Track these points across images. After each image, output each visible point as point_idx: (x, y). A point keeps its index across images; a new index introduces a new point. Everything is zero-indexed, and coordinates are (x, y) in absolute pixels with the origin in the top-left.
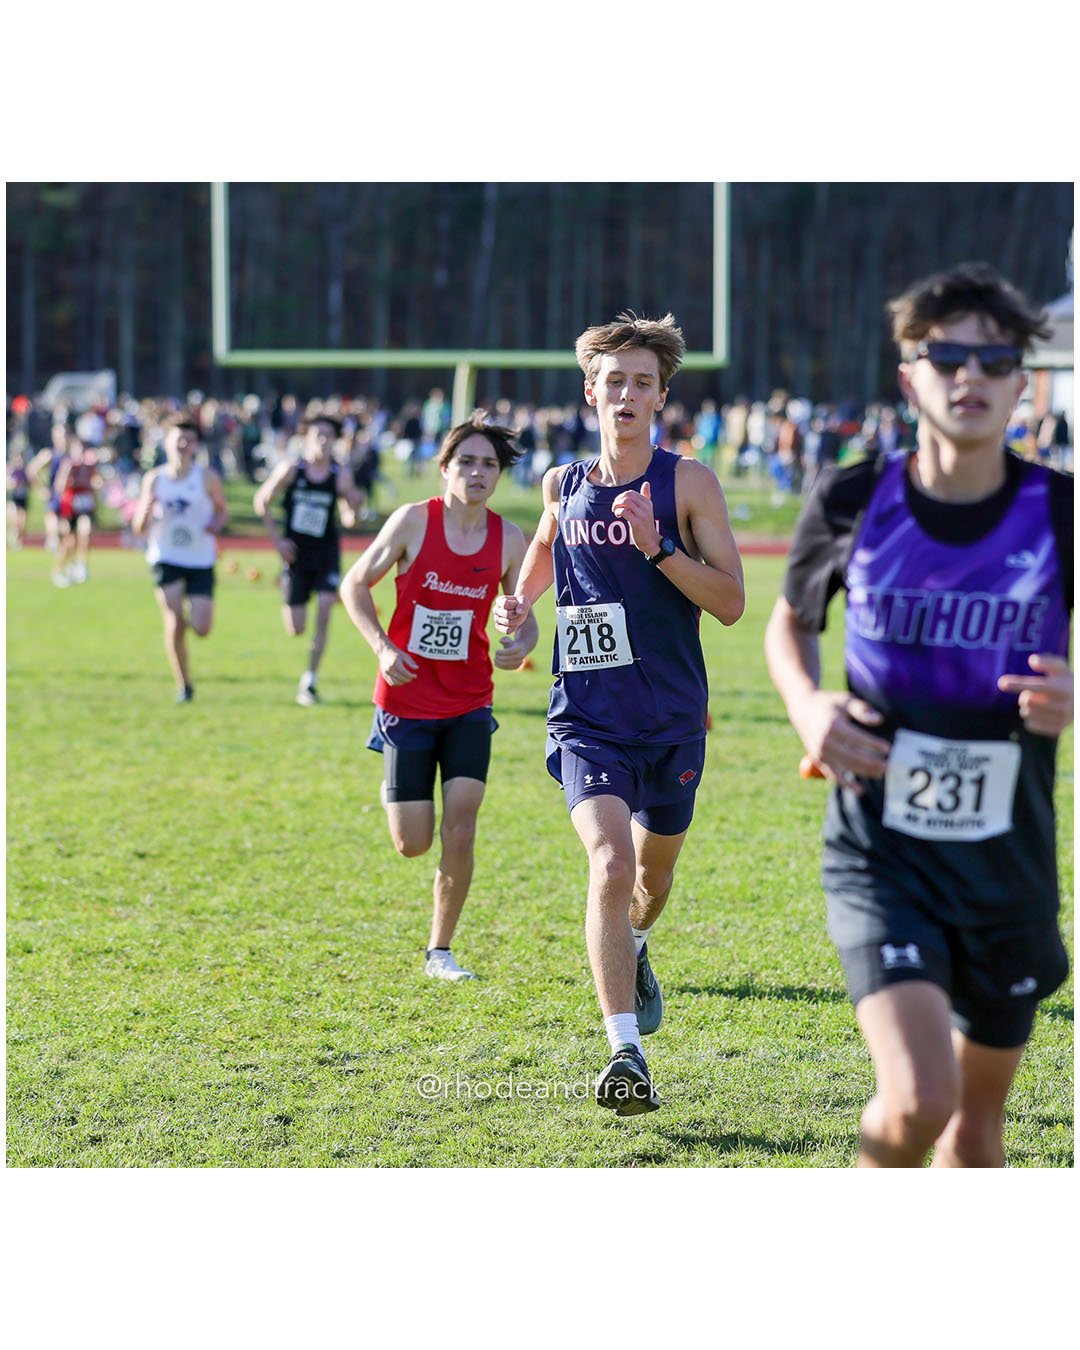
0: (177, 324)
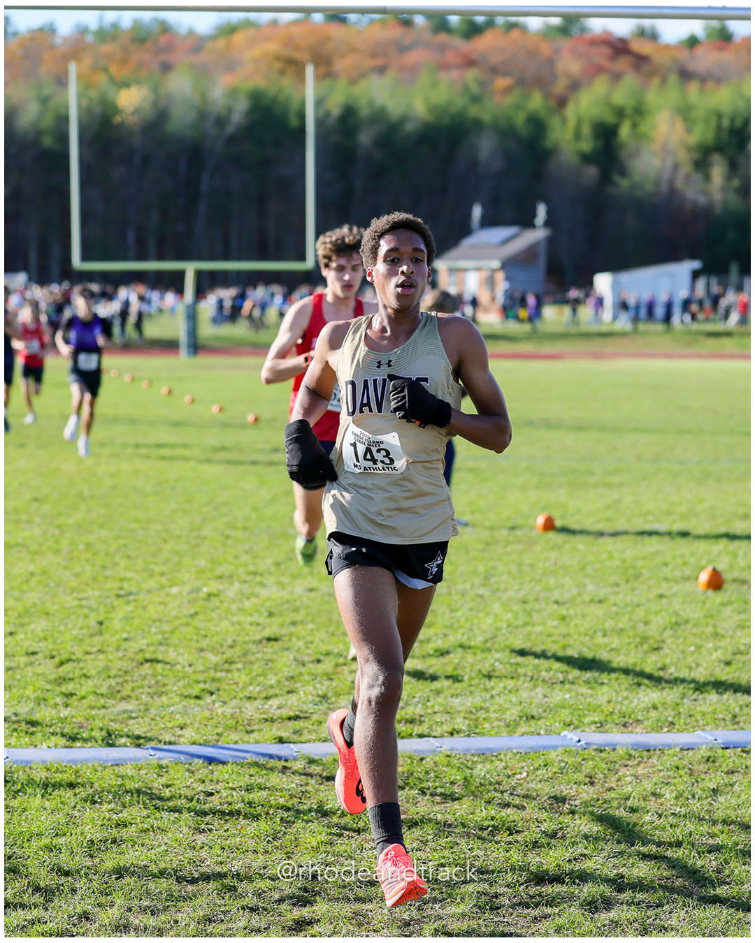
0: (56, 252)
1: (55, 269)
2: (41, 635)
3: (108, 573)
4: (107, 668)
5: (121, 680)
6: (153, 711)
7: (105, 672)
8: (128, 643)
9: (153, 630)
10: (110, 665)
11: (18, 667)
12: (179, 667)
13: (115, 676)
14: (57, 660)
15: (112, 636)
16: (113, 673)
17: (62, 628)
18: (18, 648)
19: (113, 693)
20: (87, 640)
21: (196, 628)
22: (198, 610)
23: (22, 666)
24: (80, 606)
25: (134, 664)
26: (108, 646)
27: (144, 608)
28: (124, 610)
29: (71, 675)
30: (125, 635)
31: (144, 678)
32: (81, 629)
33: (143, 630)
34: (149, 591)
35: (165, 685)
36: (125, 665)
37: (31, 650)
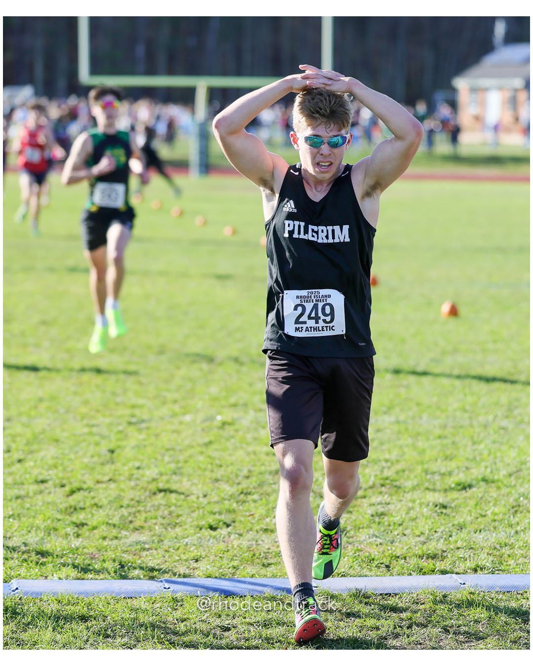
1: (62, 83)
2: (51, 462)
3: (119, 399)
4: (119, 498)
5: (134, 509)
6: (166, 542)
7: (117, 502)
8: (141, 471)
9: (167, 459)
10: (122, 494)
11: (27, 496)
12: (193, 498)
13: (128, 506)
14: (67, 489)
15: (124, 465)
16: (125, 502)
17: (72, 456)
18: (28, 476)
19: (126, 524)
20: (99, 468)
21: (210, 457)
22: (212, 438)
23: (31, 494)
24: (91, 434)
25: (147, 493)
26: (120, 475)
27: (157, 436)
28: (135, 437)
29: (82, 505)
30: (137, 464)
31: (158, 508)
32: (92, 456)
33: (156, 459)
34: (162, 419)
35: (178, 516)
36: (138, 494)
37: (41, 478)
